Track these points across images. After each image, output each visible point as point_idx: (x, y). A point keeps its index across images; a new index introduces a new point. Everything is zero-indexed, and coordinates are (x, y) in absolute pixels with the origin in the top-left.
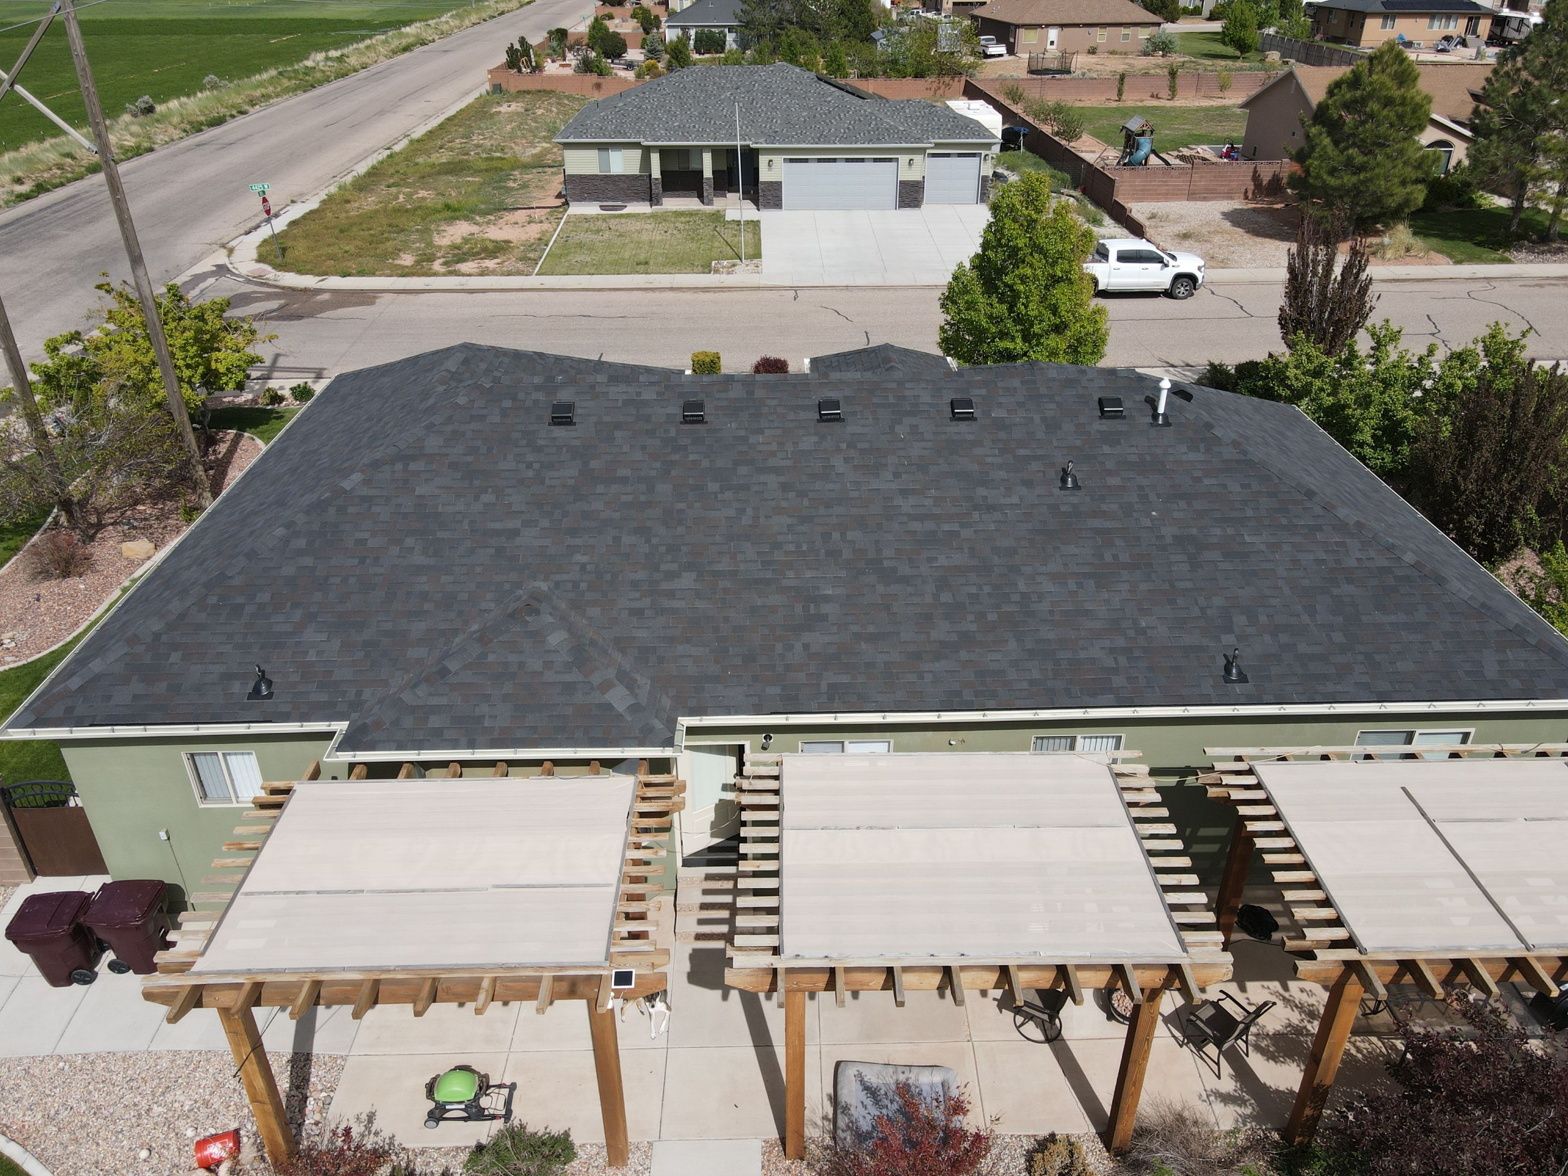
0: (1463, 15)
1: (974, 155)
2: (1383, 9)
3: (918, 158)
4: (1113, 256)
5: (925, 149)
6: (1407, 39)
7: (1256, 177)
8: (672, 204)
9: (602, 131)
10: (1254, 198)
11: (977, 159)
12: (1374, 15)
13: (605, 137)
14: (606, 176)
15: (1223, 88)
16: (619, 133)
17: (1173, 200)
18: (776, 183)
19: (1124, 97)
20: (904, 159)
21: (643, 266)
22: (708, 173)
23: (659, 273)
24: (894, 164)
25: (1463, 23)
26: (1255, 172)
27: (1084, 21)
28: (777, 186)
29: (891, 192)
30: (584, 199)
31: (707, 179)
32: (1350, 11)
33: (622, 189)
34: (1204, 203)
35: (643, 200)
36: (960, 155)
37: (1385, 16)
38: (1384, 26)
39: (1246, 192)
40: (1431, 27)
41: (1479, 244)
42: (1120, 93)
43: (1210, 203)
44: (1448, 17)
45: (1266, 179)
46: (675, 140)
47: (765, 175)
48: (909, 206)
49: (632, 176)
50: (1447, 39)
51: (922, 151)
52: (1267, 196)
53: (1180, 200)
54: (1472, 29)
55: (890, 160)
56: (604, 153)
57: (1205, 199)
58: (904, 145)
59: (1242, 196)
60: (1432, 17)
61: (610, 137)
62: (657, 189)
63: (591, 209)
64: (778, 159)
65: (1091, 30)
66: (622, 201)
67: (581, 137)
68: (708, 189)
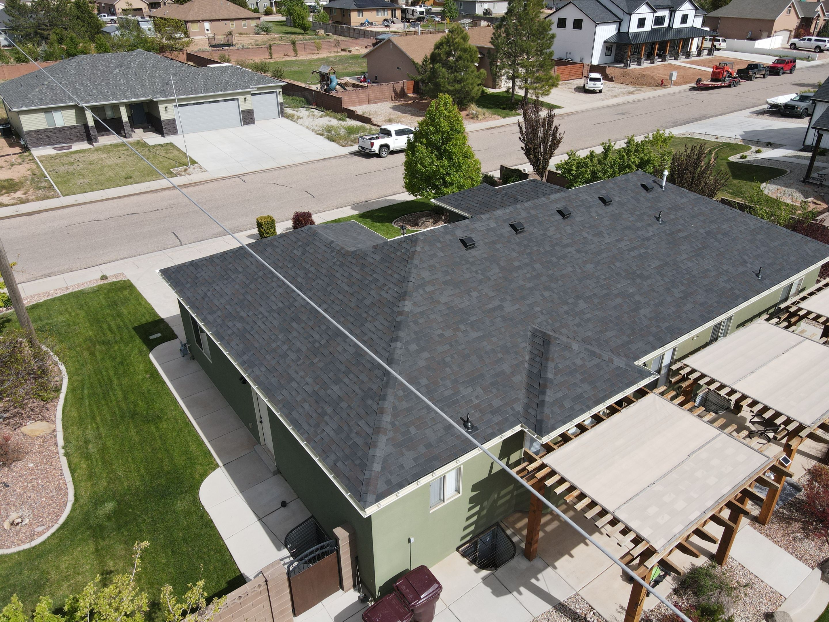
0: (389, 9)
1: (273, 92)
2: (356, 8)
3: (249, 97)
4: (393, 133)
5: (250, 92)
6: (370, 21)
7: (394, 90)
8: (104, 140)
9: (42, 101)
10: (396, 100)
11: (275, 94)
12: (354, 10)
13: (47, 104)
14: (54, 129)
15: (318, 49)
16: (57, 101)
17: (362, 104)
18: (172, 120)
19: (273, 57)
20: (241, 98)
21: (128, 179)
22: (125, 118)
23: (146, 181)
24: (236, 102)
25: (390, 12)
26: (393, 87)
27: (221, 18)
28: (172, 122)
29: (237, 117)
30: (41, 145)
31: (125, 122)
32: (341, 9)
33: (66, 135)
34: (375, 105)
35: (82, 140)
36: (266, 93)
37: (358, 11)
38: (359, 16)
39: (392, 97)
40: (378, 15)
41: (504, 109)
42: (271, 54)
43: (379, 104)
44: (384, 10)
45: (398, 90)
46: (101, 101)
47: (164, 116)
48: (249, 123)
49: (72, 126)
50: (385, 20)
51: (248, 93)
52: (400, 98)
53: (365, 104)
54: (394, 15)
55: (233, 100)
56: (49, 115)
57: (376, 103)
58: (241, 91)
59: (391, 100)
60: (377, 10)
61: (52, 104)
62: (93, 132)
63: (49, 151)
64: (170, 106)
65: (226, 22)
66: (68, 143)
67: (31, 106)
68: (127, 128)
